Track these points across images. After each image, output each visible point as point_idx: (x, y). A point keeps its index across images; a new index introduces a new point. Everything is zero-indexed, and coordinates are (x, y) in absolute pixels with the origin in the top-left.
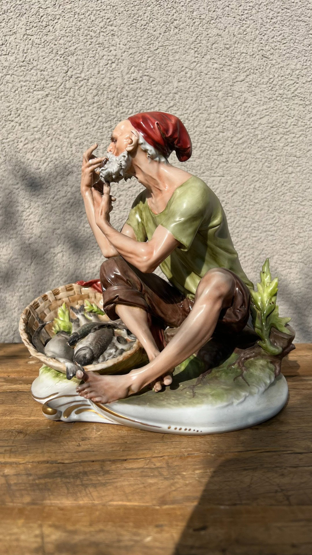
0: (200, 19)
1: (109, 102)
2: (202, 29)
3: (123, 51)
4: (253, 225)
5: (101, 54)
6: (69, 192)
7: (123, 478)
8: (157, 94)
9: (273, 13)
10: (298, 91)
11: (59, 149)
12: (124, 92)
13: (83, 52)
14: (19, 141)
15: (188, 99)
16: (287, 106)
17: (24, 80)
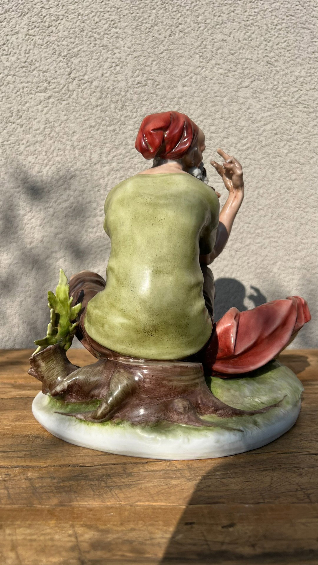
0: (205, 24)
1: (113, 106)
2: (207, 34)
3: (127, 54)
4: (257, 231)
5: (105, 56)
6: (72, 196)
7: (146, 480)
8: (161, 98)
9: (277, 19)
10: (302, 98)
11: (62, 152)
12: (129, 95)
13: (87, 53)
14: (21, 144)
15: (193, 104)
16: (291, 113)
17: (26, 80)
